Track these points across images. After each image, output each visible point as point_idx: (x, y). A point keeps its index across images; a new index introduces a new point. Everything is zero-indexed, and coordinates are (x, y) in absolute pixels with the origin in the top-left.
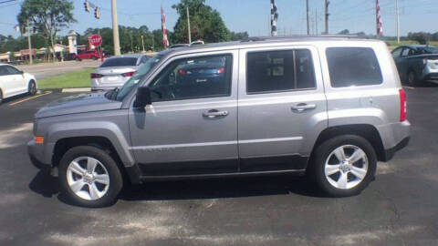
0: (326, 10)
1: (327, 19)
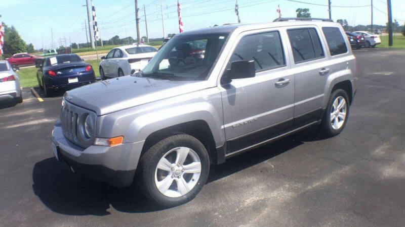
0: (137, 15)
1: (137, 23)
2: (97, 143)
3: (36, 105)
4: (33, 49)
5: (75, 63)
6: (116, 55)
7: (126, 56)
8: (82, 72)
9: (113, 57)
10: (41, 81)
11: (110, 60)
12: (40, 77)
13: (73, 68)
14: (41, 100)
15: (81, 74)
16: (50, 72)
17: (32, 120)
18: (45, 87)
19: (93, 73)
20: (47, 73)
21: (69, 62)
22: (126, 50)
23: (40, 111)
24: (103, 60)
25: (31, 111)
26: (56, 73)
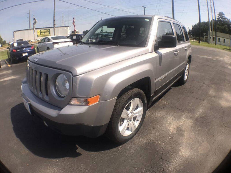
2: (72, 103)
3: (7, 69)
4: (5, 43)
5: (26, 46)
6: (45, 41)
7: (52, 41)
8: (29, 50)
9: (44, 42)
10: (10, 56)
11: (42, 44)
12: (9, 54)
13: (25, 47)
14: (9, 66)
15: (29, 51)
16: (14, 50)
17: (6, 77)
18: (11, 59)
19: (35, 50)
20: (12, 51)
21: (23, 45)
22: (51, 38)
23: (10, 72)
24: (39, 44)
25: (5, 72)
26: (16, 51)
